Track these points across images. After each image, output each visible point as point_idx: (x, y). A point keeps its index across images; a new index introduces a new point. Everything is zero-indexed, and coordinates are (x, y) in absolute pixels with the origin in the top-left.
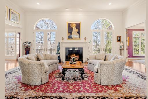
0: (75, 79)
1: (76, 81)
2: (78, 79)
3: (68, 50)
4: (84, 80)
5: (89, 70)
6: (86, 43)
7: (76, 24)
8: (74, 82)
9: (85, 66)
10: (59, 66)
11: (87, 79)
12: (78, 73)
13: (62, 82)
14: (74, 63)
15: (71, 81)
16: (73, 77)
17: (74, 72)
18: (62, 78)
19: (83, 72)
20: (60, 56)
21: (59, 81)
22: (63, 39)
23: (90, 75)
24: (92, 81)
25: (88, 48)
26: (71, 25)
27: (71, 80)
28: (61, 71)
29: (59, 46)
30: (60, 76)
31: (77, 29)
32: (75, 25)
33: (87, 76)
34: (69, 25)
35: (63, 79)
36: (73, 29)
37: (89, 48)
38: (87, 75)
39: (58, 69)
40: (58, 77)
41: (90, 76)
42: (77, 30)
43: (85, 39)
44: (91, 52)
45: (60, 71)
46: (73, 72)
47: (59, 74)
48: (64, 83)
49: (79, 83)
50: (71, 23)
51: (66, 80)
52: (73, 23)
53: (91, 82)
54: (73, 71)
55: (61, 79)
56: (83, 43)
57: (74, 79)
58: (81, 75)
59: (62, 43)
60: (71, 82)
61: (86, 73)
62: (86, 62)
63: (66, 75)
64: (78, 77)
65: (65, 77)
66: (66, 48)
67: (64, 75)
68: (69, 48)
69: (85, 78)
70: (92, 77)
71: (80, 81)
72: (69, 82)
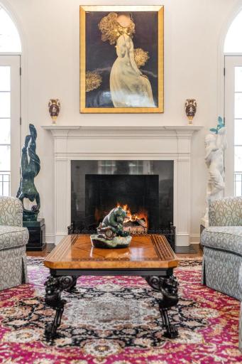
0: (124, 338)
1: (130, 343)
2: (144, 337)
3: (88, 177)
4: (177, 341)
5: (212, 291)
6: (196, 131)
7: (134, 16)
8: (114, 349)
9: (189, 269)
10: (29, 268)
11: (197, 338)
12: (142, 302)
13: (43, 350)
14: (120, 240)
15: (96, 348)
16: (110, 327)
17: (119, 299)
18: (43, 331)
19: (170, 291)
20: (35, 211)
21: (27, 344)
22: (54, 110)
23: (215, 314)
24: (224, 348)
25: (209, 163)
26: (103, 25)
27: (97, 343)
28: (41, 293)
29: (33, 148)
30: (34, 317)
31: (140, 51)
32: (125, 22)
33: (200, 321)
34: (94, 24)
35: (52, 334)
36: (119, 49)
37: (214, 165)
38: (195, 312)
39: (23, 281)
40: (22, 322)
41: (217, 321)
42: (142, 56)
43: (191, 110)
44: (222, 184)
45: (36, 294)
46: (114, 299)
47: (28, 311)
48: (57, 354)
49: (145, 355)
50: (106, 14)
51: (69, 340)
52: (119, 14)
53: (218, 353)
54: (113, 293)
55: (37, 334)
56: (174, 131)
57: (116, 335)
58: (163, 313)
59: (49, 131)
60: (97, 354)
61: (192, 305)
62: (191, 246)
63: (69, 312)
64: (145, 324)
65: (65, 323)
66: (76, 165)
67: (60, 313)
68: (94, 164)
69: (181, 332)
70: (227, 328)
71: (154, 344)
72: (89, 349)
